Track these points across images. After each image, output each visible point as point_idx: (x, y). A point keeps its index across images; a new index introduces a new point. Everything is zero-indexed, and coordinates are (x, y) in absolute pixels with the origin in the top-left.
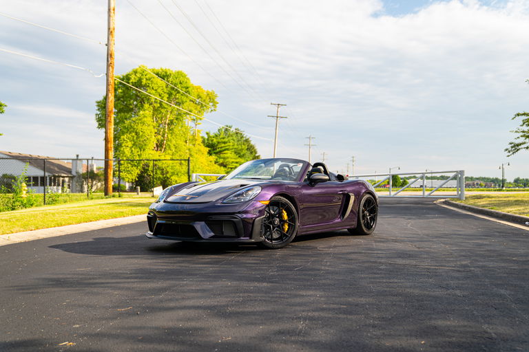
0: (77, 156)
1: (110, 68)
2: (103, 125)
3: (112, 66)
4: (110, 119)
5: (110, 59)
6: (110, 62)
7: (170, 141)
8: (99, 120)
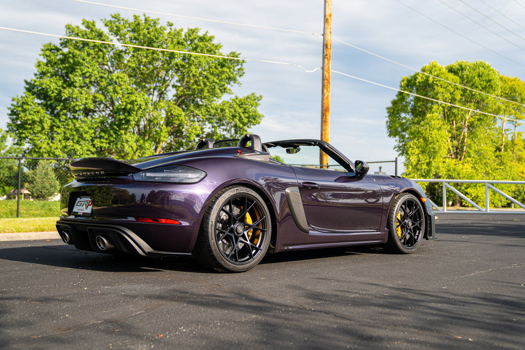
1: (326, 60)
2: (393, 132)
3: (327, 58)
4: (326, 118)
5: (325, 51)
6: (325, 54)
7: (470, 147)
8: (389, 127)
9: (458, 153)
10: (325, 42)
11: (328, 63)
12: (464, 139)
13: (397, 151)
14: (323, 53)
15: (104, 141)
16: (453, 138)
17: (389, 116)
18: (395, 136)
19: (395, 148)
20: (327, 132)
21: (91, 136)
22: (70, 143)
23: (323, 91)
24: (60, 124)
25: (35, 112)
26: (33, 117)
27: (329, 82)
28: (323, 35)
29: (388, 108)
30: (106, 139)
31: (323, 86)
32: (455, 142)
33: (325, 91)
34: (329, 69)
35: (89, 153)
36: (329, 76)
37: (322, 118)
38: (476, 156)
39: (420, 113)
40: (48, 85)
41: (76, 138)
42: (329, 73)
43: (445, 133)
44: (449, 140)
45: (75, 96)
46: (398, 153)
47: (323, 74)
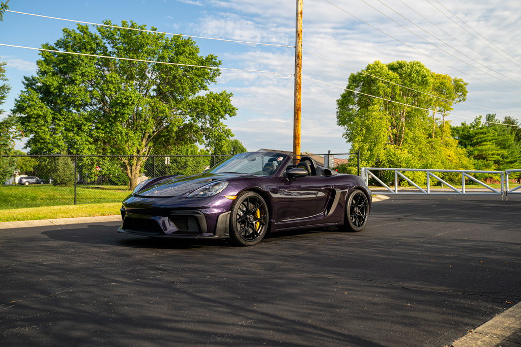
0: (329, 152)
1: (298, 68)
2: (342, 121)
3: (299, 67)
4: (298, 117)
5: (297, 60)
6: (297, 63)
7: (407, 134)
8: (339, 117)
9: (397, 140)
10: (297, 54)
11: (300, 71)
12: (402, 127)
13: (346, 138)
14: (296, 62)
15: (101, 131)
16: (393, 126)
17: (339, 108)
18: (344, 125)
19: (344, 135)
20: (299, 128)
21: (89, 129)
22: (71, 134)
23: (295, 94)
24: (61, 117)
25: (39, 107)
26: (38, 112)
27: (300, 87)
28: (295, 47)
29: (338, 101)
30: (102, 130)
31: (296, 90)
32: (395, 131)
33: (297, 94)
34: (300, 76)
35: (87, 143)
36: (301, 82)
37: (295, 116)
38: (412, 142)
39: (365, 104)
40: (52, 83)
41: (76, 129)
42: (300, 79)
43: (386, 123)
44: (390, 128)
45: (75, 92)
46: (346, 140)
47: (295, 80)
